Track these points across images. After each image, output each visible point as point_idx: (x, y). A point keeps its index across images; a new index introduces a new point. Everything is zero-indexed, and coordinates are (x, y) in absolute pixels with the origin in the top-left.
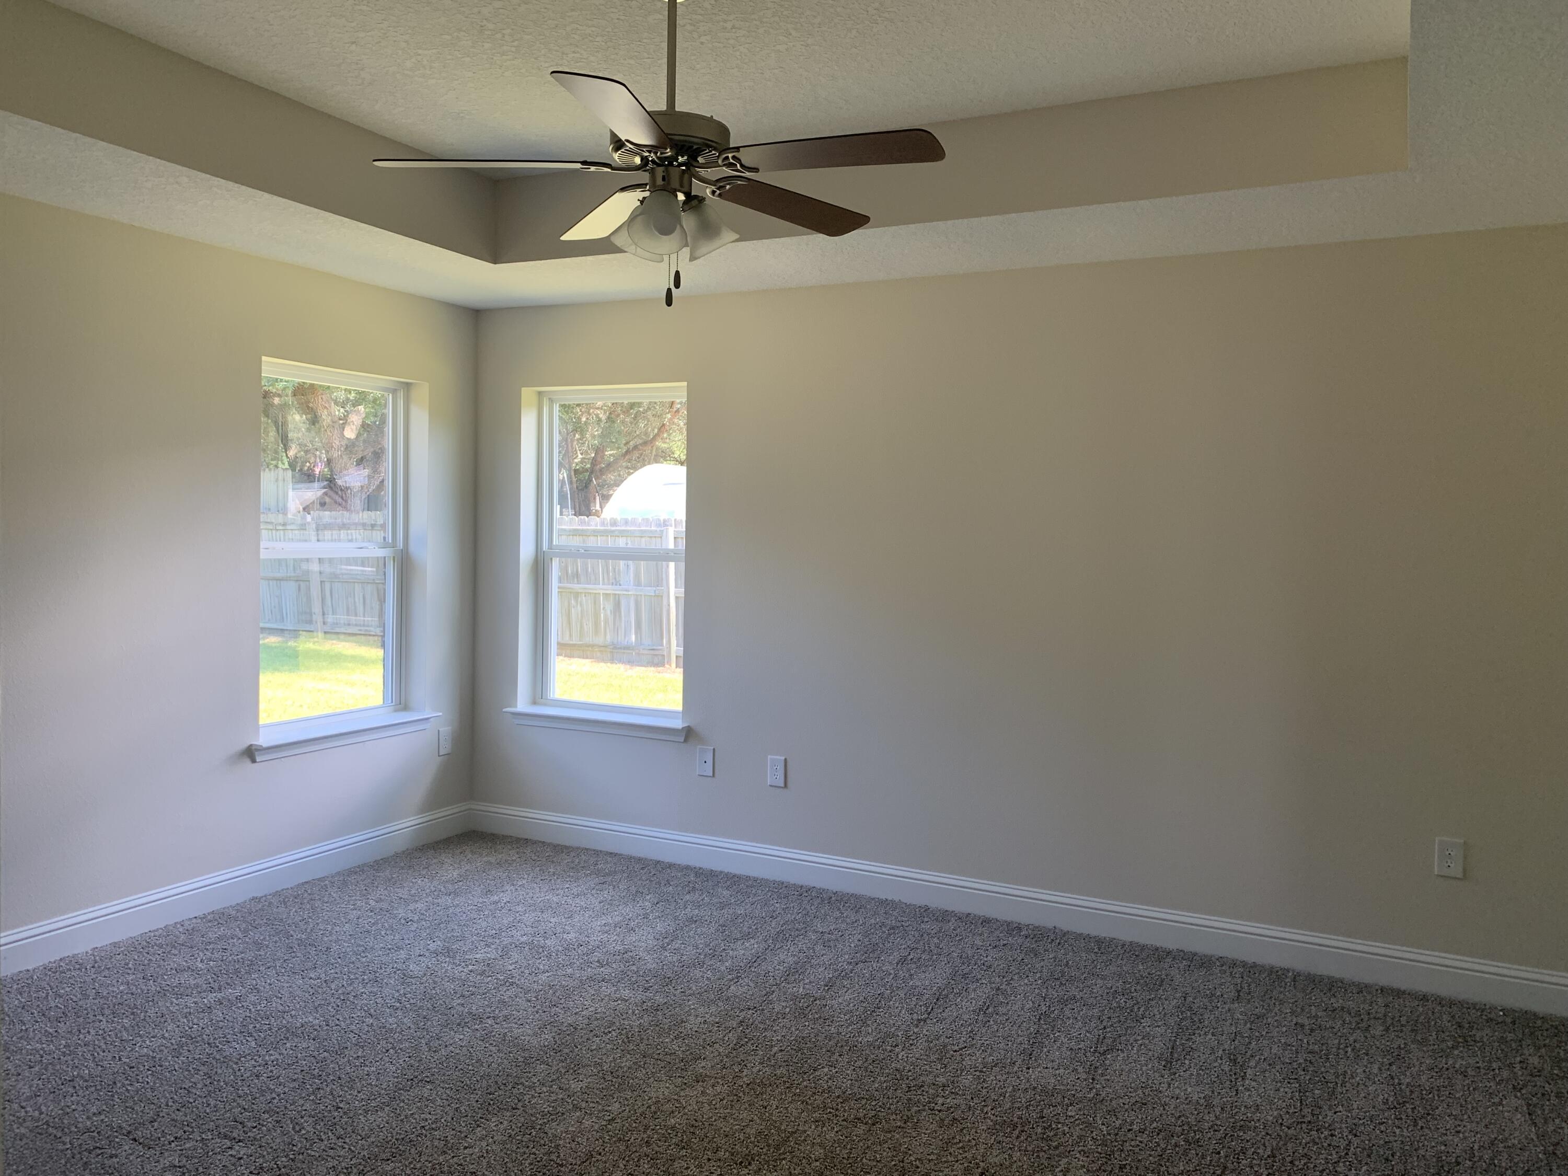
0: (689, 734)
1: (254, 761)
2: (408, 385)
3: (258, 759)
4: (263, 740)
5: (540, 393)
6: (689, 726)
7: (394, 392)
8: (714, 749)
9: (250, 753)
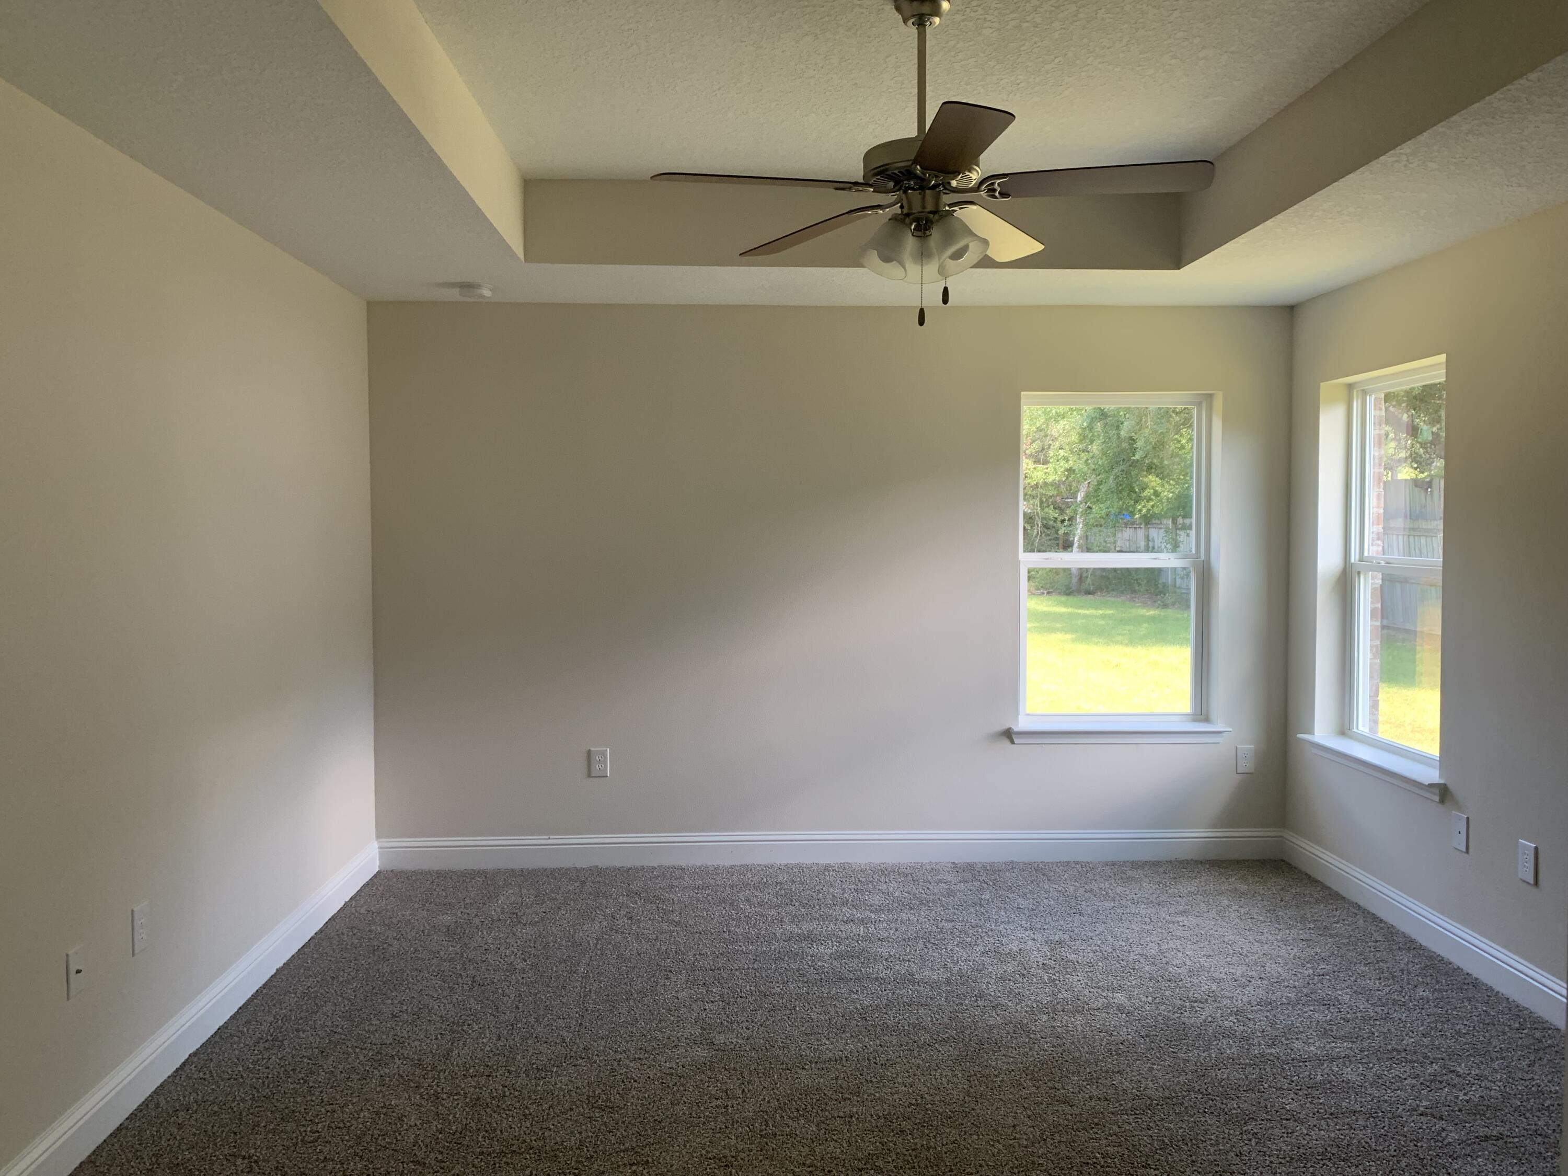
0: (1443, 793)
1: (1013, 742)
2: (1211, 396)
3: (1016, 741)
4: (1022, 724)
5: (1350, 386)
6: (1445, 785)
7: (1199, 405)
8: (1468, 818)
9: (1008, 735)
